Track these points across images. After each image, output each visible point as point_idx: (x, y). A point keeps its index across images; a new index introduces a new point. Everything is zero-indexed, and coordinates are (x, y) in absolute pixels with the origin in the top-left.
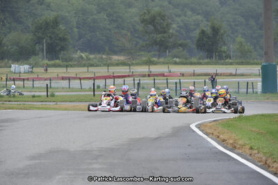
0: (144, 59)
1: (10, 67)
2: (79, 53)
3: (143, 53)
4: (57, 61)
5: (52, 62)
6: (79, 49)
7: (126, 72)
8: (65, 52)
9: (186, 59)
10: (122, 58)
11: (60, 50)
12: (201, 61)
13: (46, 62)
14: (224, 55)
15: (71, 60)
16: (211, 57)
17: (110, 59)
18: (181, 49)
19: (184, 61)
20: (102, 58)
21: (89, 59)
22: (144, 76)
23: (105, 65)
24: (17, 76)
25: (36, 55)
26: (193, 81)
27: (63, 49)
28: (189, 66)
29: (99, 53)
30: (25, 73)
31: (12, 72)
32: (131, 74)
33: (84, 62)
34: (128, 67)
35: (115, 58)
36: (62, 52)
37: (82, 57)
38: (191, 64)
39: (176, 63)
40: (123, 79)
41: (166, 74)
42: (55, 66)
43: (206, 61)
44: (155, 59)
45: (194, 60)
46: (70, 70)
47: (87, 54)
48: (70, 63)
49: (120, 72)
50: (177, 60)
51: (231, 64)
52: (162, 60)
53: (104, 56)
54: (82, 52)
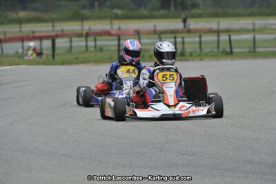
7: (47, 31)
12: (155, 13)
14: (189, 3)
16: (169, 7)
28: (137, 21)
34: (50, 24)
38: (141, 17)
39: (117, 17)
43: (162, 12)
45: (143, 11)
50: (119, 12)
51: (200, 16)
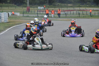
0: (78, 5)
1: (38, 7)
2: (58, 3)
3: (77, 3)
4: (52, 6)
5: (50, 6)
6: (58, 2)
8: (54, 3)
9: (90, 5)
10: (71, 5)
11: (52, 2)
13: (48, 6)
15: (56, 5)
17: (68, 5)
18: (89, 2)
19: (90, 6)
20: (65, 5)
21: (61, 5)
22: (78, 10)
23: (66, 7)
24: (40, 10)
25: (45, 4)
26: (94, 12)
27: (53, 2)
29: (64, 3)
30: (42, 9)
31: (38, 9)
32: (74, 10)
33: (60, 6)
35: (69, 5)
36: (53, 3)
37: (59, 5)
40: (73, 11)
41: (85, 10)
42: (51, 7)
44: (81, 5)
46: (56, 8)
47: (60, 4)
48: (55, 6)
49: (71, 9)
52: (83, 6)
53: (66, 4)
54: (59, 3)
